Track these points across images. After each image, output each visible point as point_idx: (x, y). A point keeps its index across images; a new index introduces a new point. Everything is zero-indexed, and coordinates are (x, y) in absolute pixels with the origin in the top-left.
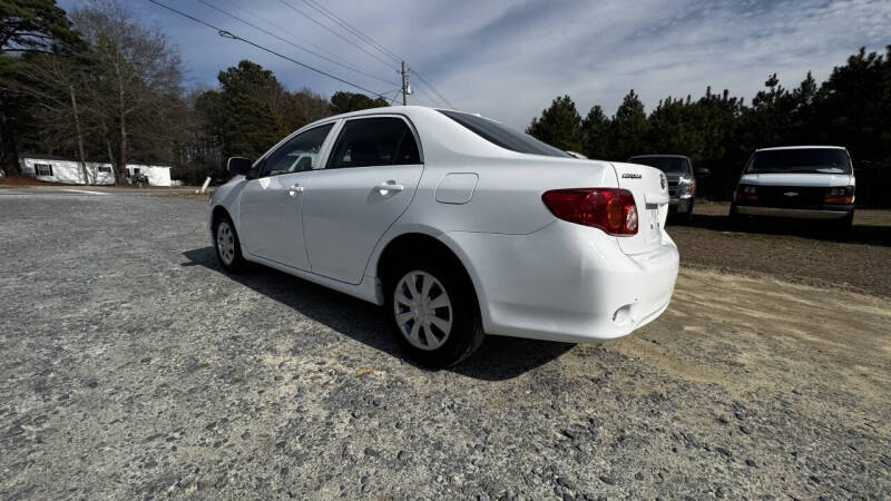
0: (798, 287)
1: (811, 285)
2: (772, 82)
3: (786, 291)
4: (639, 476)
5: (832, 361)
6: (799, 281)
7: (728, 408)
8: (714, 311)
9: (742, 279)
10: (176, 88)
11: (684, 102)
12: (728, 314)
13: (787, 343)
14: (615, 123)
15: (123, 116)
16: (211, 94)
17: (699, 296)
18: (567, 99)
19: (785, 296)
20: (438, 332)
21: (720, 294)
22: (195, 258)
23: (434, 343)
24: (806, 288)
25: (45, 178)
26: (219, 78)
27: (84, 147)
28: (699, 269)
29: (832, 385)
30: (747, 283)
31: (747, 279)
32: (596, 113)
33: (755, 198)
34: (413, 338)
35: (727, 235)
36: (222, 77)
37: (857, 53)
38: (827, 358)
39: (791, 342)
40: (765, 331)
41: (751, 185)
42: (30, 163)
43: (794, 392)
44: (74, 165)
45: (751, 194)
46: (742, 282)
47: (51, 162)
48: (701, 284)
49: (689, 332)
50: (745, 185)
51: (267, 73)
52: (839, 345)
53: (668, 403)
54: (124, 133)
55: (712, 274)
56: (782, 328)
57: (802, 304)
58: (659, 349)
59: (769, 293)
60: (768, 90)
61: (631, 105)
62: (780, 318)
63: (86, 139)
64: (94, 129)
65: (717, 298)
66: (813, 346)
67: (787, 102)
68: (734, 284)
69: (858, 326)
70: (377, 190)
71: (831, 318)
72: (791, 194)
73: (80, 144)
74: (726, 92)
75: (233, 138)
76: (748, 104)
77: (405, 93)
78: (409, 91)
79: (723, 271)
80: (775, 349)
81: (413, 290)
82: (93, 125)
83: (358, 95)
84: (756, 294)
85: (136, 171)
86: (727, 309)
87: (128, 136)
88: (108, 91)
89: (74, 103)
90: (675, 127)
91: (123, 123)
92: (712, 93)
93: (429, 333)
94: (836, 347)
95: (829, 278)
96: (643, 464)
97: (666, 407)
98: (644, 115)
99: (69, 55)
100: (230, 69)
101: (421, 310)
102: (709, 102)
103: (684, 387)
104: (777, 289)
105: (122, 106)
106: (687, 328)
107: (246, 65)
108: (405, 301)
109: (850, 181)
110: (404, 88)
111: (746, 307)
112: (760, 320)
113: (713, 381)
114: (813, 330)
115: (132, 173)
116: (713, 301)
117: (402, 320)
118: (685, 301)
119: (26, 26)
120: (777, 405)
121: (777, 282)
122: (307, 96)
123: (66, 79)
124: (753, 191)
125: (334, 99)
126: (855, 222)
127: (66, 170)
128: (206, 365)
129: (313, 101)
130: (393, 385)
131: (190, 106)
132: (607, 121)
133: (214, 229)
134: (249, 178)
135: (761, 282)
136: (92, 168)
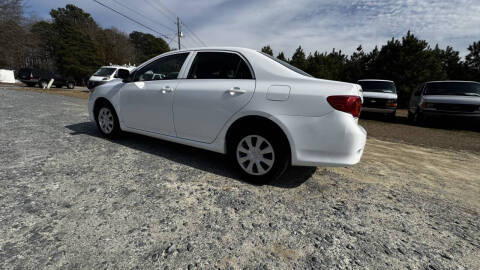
2: (359, 49)
4: (372, 222)
5: (412, 172)
7: (388, 193)
11: (324, 55)
16: (43, 24)
20: (265, 166)
22: (79, 129)
23: (262, 171)
26: (51, 13)
29: (417, 181)
34: (249, 170)
36: (53, 13)
37: (391, 40)
38: (410, 171)
39: (394, 165)
43: (407, 185)
51: (87, 15)
53: (367, 192)
56: (388, 160)
57: (390, 150)
60: (358, 52)
61: (300, 54)
62: (385, 155)
66: (403, 167)
67: (365, 59)
69: (414, 158)
70: (228, 92)
71: (402, 155)
74: (340, 52)
75: (64, 55)
76: (349, 58)
77: (179, 36)
78: (181, 35)
80: (390, 168)
81: (250, 145)
83: (149, 35)
93: (259, 167)
94: (411, 167)
95: (396, 139)
96: (371, 217)
97: (367, 194)
100: (59, 9)
101: (254, 154)
102: (334, 56)
103: (369, 186)
107: (71, 8)
108: (244, 151)
109: (395, 96)
110: (179, 33)
113: (377, 182)
117: (241, 161)
120: (404, 190)
126: (397, 115)
128: (134, 191)
129: (119, 35)
130: (245, 193)
133: (96, 112)
134: (125, 81)
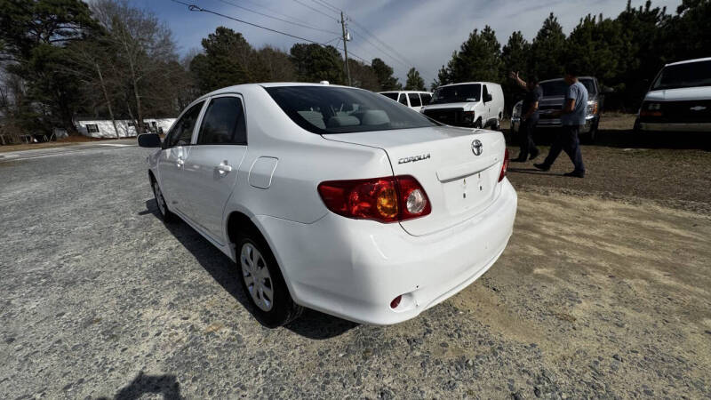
0: (680, 214)
1: (694, 210)
3: (664, 219)
5: (679, 313)
6: (682, 207)
7: (531, 380)
8: (575, 248)
9: (622, 206)
10: (172, 56)
11: (597, 21)
12: (590, 252)
13: (637, 287)
14: (535, 46)
15: (135, 84)
17: (567, 229)
18: (488, 29)
19: (661, 225)
20: (267, 298)
21: (591, 225)
23: (266, 306)
24: (687, 214)
25: (94, 135)
26: (203, 44)
27: (113, 110)
28: (581, 196)
29: (664, 347)
30: (627, 210)
31: (627, 205)
32: (516, 38)
33: (659, 114)
34: (255, 299)
35: (627, 153)
36: (205, 43)
38: (675, 308)
39: (641, 286)
40: (620, 271)
41: (655, 102)
42: (83, 124)
43: (615, 357)
44: (109, 123)
45: (655, 110)
46: (621, 210)
47: (97, 122)
48: (577, 214)
49: (537, 276)
50: (649, 102)
51: (238, 35)
52: (698, 290)
53: (470, 372)
54: (137, 97)
55: (592, 201)
56: (639, 268)
57: (677, 236)
58: (496, 299)
59: (645, 223)
61: (551, 27)
62: (644, 254)
63: (112, 103)
64: (116, 95)
65: (585, 231)
66: (665, 291)
68: (611, 212)
70: (217, 170)
71: (701, 253)
72: (698, 108)
73: (110, 107)
74: (648, 4)
77: (345, 40)
78: (349, 38)
79: (604, 197)
80: (620, 296)
81: (249, 260)
82: (114, 92)
84: (629, 224)
85: (154, 123)
86: (590, 244)
87: (141, 99)
88: (123, 65)
89: (101, 78)
90: (585, 47)
91: (136, 88)
92: (632, 6)
94: (690, 293)
97: (466, 377)
98: (563, 36)
99: (93, 40)
100: (210, 35)
101: (255, 275)
103: (497, 351)
104: (656, 217)
105: (134, 75)
106: (538, 271)
107: (221, 30)
108: (246, 266)
110: (345, 36)
111: (612, 242)
112: (619, 258)
113: (533, 341)
114: (674, 270)
115: (151, 125)
116: (579, 235)
117: (248, 281)
118: (549, 236)
119: (62, 20)
120: (588, 377)
121: (658, 208)
122: (271, 50)
123: (93, 59)
124: (658, 107)
125: (293, 50)
127: (106, 127)
128: (99, 320)
130: (235, 343)
131: (187, 69)
132: (526, 46)
134: (163, 149)
135: (641, 208)
136: (124, 124)
